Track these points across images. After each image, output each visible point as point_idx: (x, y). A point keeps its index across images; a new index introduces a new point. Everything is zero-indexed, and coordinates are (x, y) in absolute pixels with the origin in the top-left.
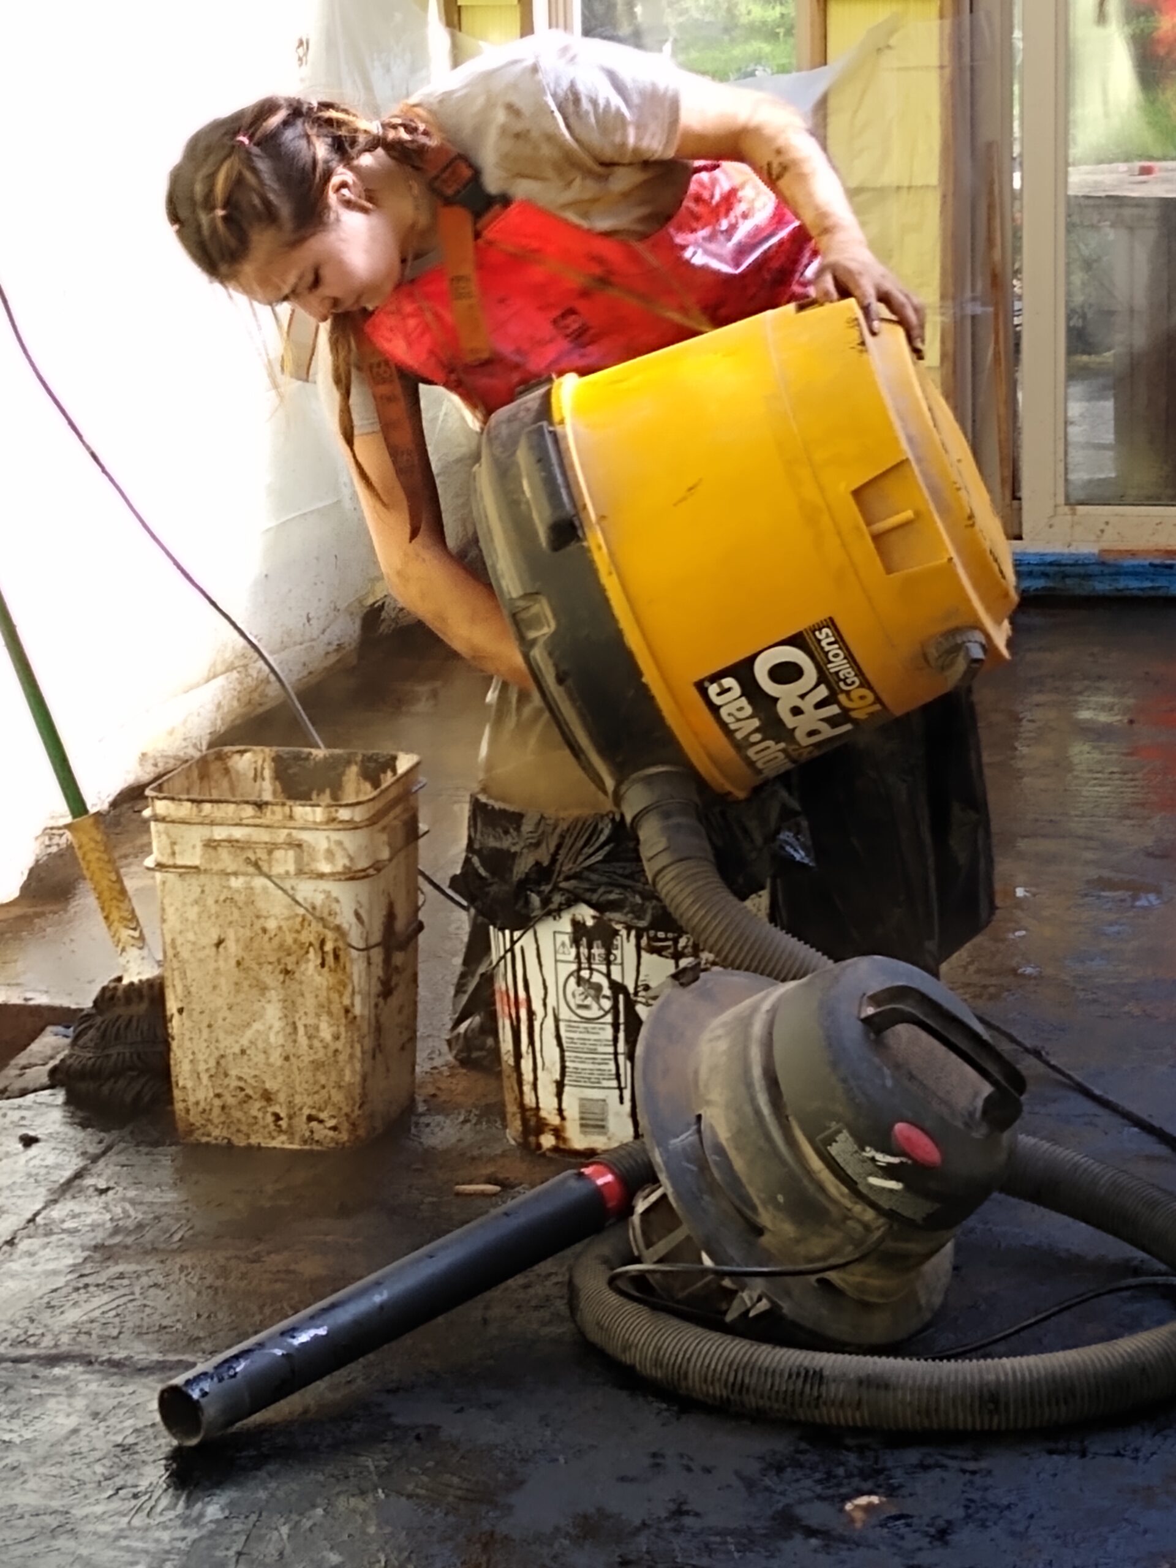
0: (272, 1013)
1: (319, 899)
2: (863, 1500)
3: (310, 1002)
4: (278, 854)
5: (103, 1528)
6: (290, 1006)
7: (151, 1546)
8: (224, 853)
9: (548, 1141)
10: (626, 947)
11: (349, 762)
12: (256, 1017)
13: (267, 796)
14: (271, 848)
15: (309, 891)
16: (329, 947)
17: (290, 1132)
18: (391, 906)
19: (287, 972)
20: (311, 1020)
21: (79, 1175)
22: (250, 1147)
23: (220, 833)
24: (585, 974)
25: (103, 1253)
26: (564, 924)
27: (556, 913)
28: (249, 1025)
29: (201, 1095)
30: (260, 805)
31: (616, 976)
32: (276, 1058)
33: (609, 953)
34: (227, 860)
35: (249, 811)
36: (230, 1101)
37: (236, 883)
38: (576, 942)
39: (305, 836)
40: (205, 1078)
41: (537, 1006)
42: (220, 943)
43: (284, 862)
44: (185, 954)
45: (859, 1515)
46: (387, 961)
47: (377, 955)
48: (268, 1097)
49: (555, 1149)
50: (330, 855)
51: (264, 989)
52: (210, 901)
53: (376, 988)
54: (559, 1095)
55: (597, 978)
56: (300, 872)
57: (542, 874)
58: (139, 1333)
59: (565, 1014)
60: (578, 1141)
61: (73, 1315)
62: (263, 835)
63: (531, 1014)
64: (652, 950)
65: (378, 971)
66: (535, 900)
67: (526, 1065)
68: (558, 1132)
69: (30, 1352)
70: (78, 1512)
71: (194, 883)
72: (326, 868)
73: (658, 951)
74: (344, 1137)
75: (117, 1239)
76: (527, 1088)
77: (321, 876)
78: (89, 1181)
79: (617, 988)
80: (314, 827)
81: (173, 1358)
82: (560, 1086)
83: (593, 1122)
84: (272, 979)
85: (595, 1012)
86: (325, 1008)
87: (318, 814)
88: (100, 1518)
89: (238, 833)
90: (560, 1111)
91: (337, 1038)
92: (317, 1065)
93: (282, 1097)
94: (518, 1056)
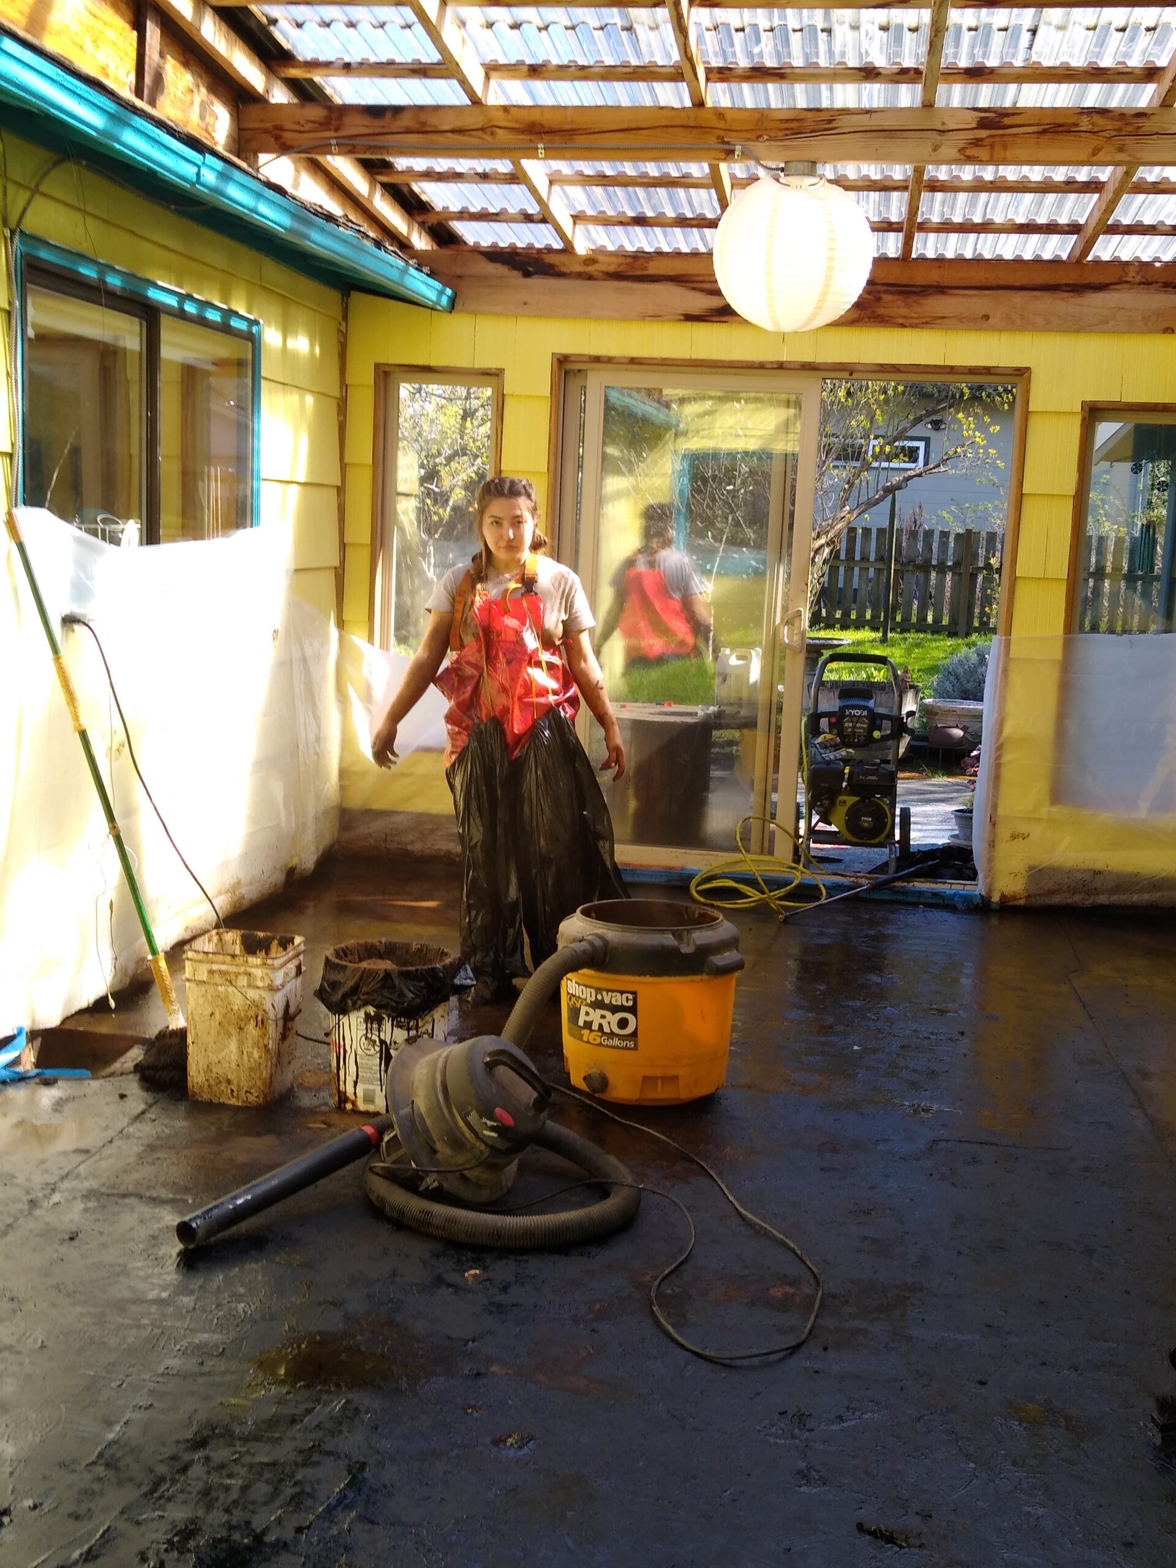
0: (233, 1045)
1: (257, 998)
2: (473, 1272)
3: (250, 1042)
4: (240, 978)
5: (141, 1273)
6: (241, 1043)
7: (161, 1282)
8: (216, 976)
9: (349, 1106)
10: (387, 1025)
11: (274, 939)
12: (225, 1047)
13: (238, 952)
14: (237, 974)
15: (252, 994)
16: (260, 1018)
17: (238, 1098)
18: (288, 1001)
19: (240, 1028)
20: (250, 1050)
21: (143, 1113)
22: (220, 1103)
23: (215, 967)
24: (369, 1035)
25: (151, 1148)
26: (362, 1014)
27: (359, 1009)
28: (222, 1050)
29: (200, 1080)
30: (233, 956)
31: (382, 1037)
32: (233, 1065)
33: (380, 1027)
34: (218, 979)
35: (229, 958)
36: (212, 1082)
37: (221, 989)
38: (366, 1021)
39: (253, 971)
40: (202, 1073)
41: (348, 1048)
42: (212, 1014)
43: (243, 981)
44: (197, 1018)
45: (470, 1279)
46: (285, 1025)
47: (281, 1023)
48: (229, 1082)
49: (352, 1110)
50: (263, 979)
51: (230, 1035)
52: (209, 996)
53: (279, 1036)
54: (355, 1087)
55: (375, 1038)
56: (249, 986)
57: (354, 990)
58: (164, 1185)
59: (359, 1052)
60: (362, 1106)
61: (135, 1176)
62: (234, 969)
63: (345, 1051)
64: (398, 1026)
65: (280, 1029)
66: (350, 1003)
67: (342, 1073)
68: (354, 1103)
69: (115, 1192)
70: (129, 1266)
71: (203, 988)
72: (260, 984)
73: (401, 1027)
74: (261, 1101)
75: (158, 1143)
76: (341, 1083)
77: (258, 988)
78: (148, 1115)
79: (382, 1042)
80: (257, 966)
81: (178, 1197)
82: (356, 1083)
83: (369, 1098)
84: (234, 1031)
85: (372, 1052)
86: (256, 1044)
87: (259, 961)
88: (140, 1269)
89: (224, 967)
90: (355, 1094)
91: (260, 1057)
92: (251, 1069)
93: (235, 1082)
94: (338, 1068)
